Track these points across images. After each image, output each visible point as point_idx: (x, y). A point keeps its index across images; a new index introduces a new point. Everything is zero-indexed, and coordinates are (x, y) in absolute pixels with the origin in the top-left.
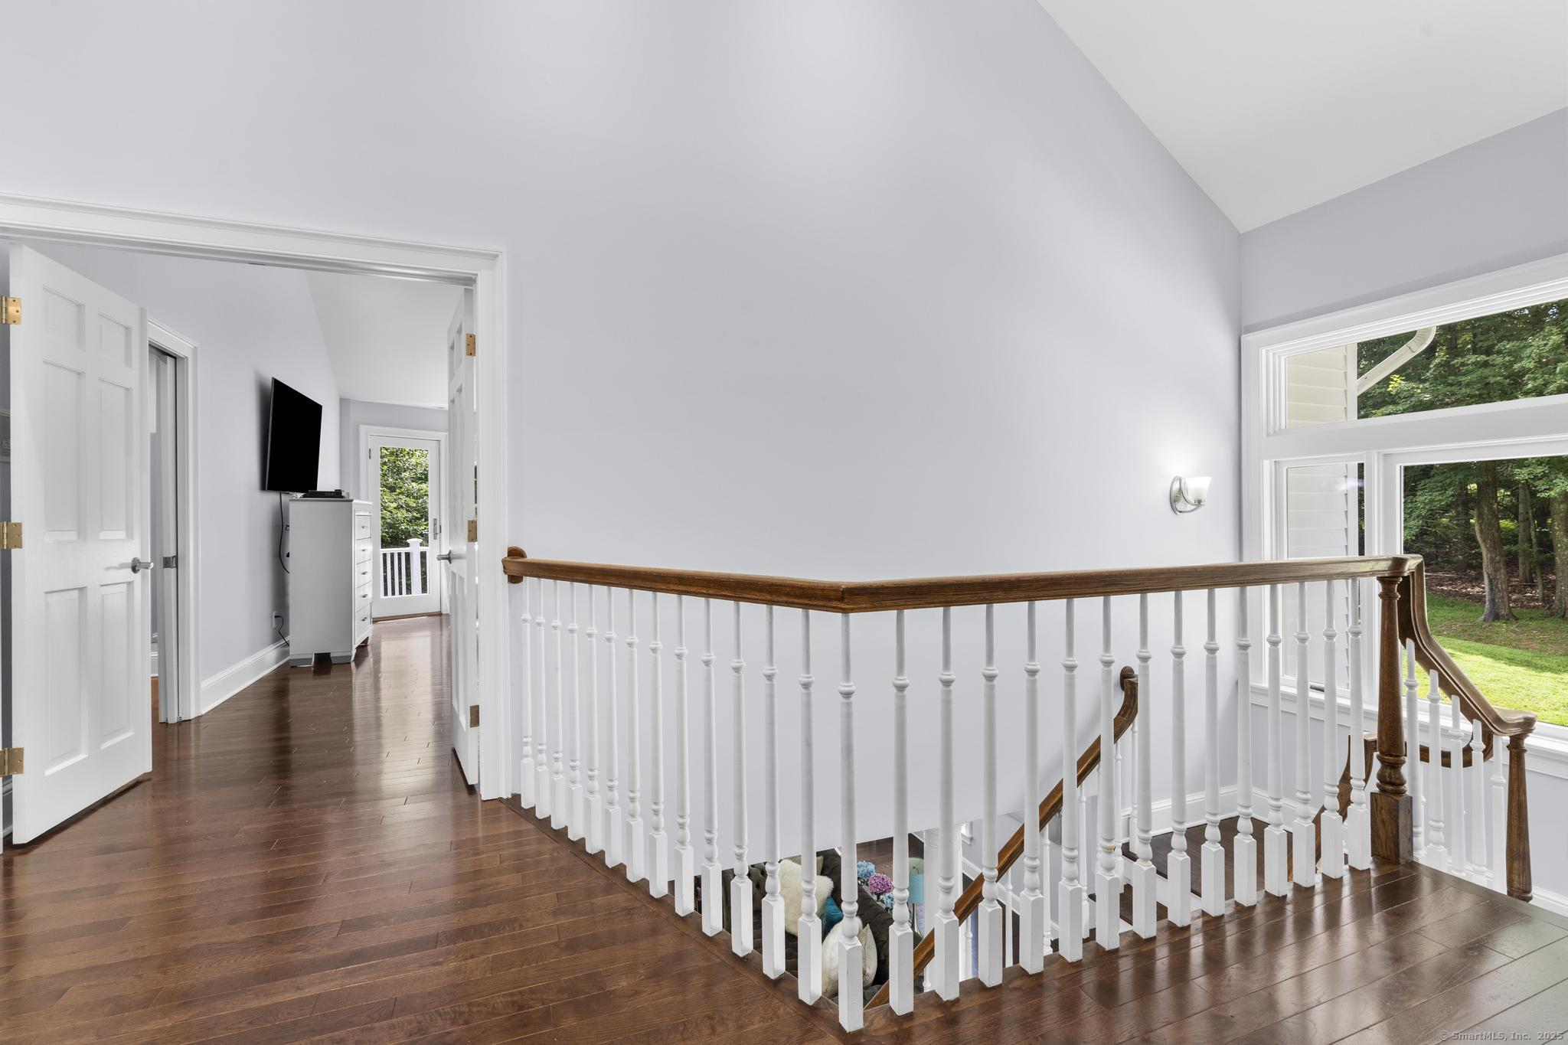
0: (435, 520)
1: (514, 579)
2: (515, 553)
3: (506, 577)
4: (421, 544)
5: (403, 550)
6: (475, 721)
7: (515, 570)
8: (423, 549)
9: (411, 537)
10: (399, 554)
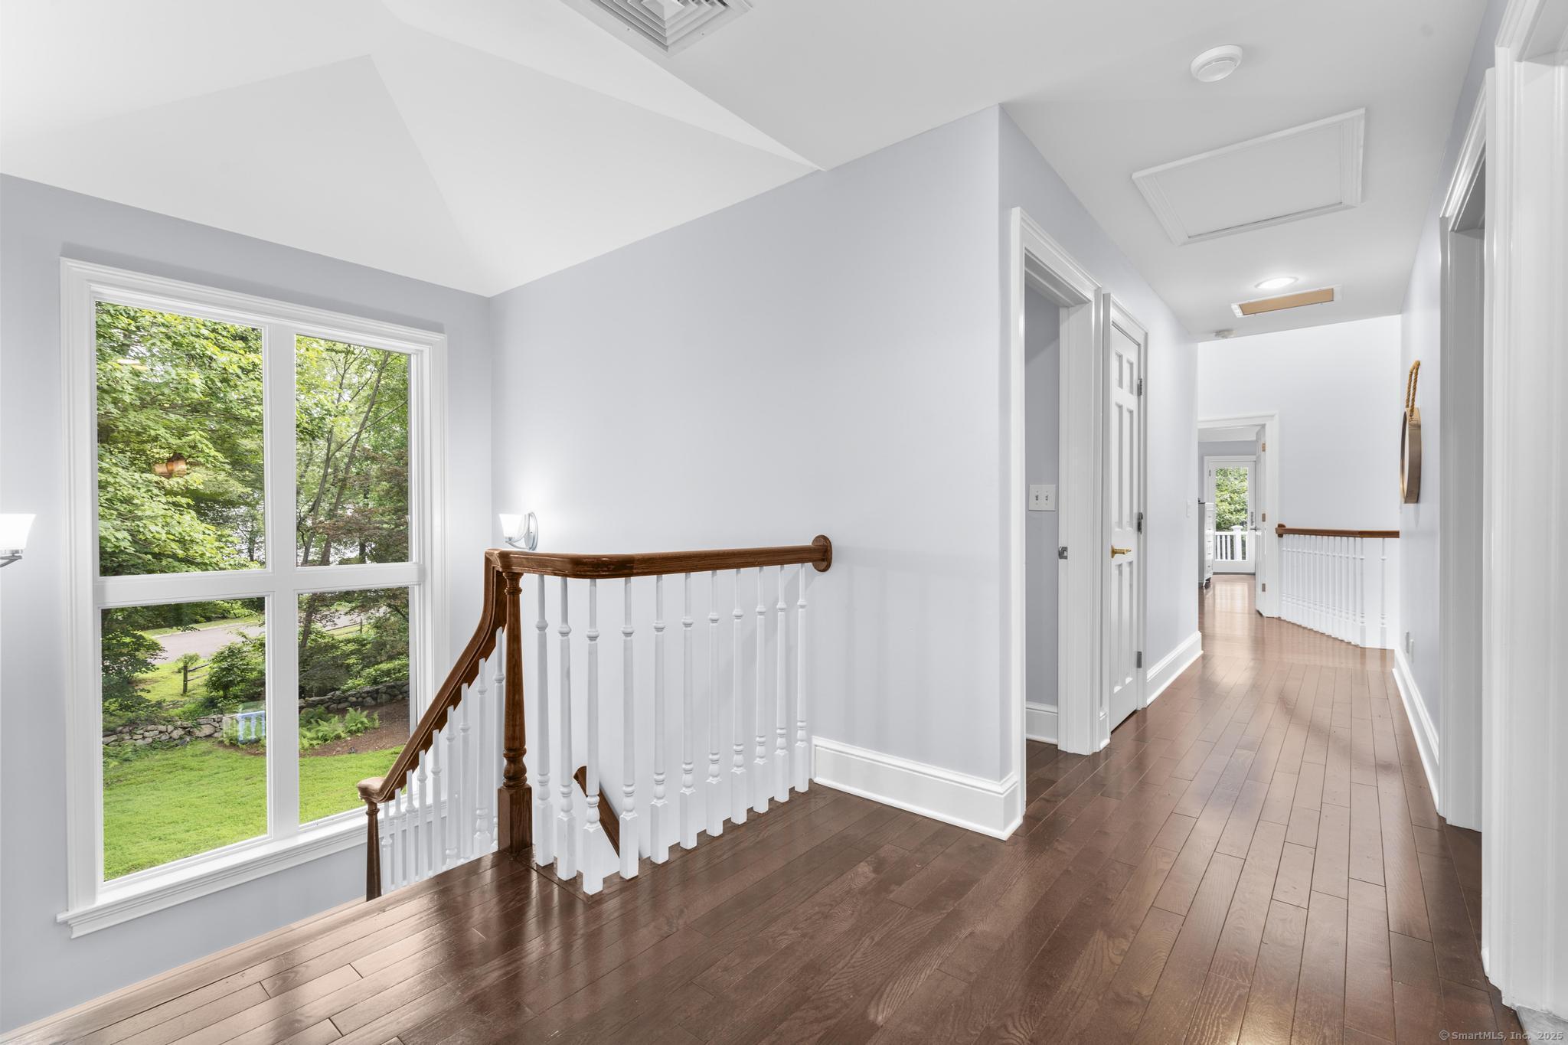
0: (1252, 513)
1: (1280, 536)
2: (1281, 526)
3: (1277, 535)
4: (1242, 530)
5: (1228, 533)
6: (1264, 590)
7: (1281, 532)
8: (1243, 533)
9: (1234, 524)
10: (1226, 536)
